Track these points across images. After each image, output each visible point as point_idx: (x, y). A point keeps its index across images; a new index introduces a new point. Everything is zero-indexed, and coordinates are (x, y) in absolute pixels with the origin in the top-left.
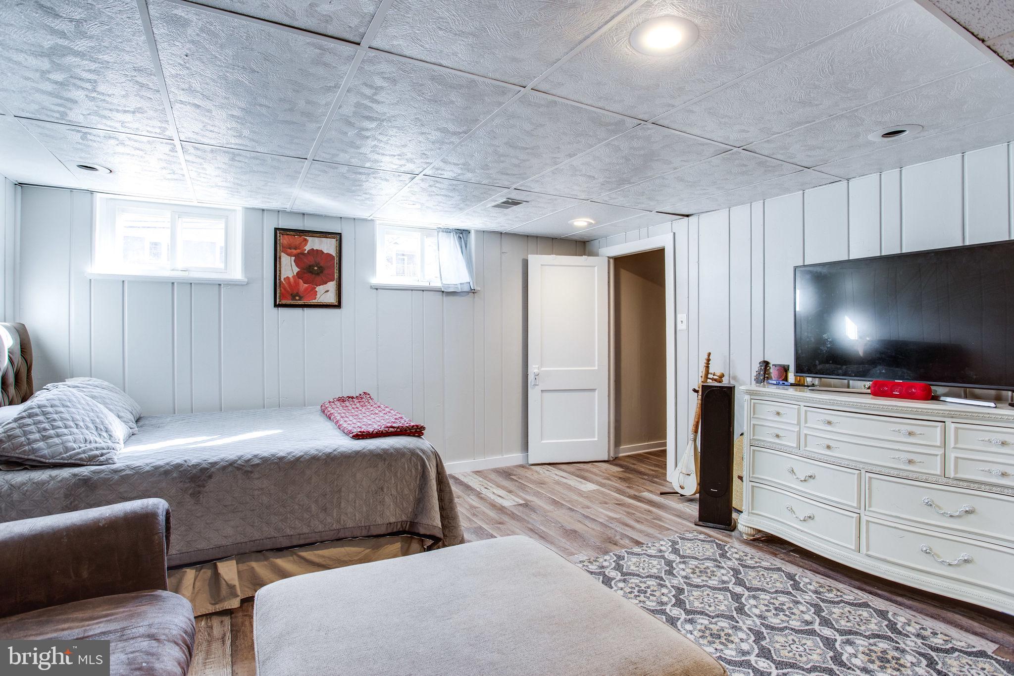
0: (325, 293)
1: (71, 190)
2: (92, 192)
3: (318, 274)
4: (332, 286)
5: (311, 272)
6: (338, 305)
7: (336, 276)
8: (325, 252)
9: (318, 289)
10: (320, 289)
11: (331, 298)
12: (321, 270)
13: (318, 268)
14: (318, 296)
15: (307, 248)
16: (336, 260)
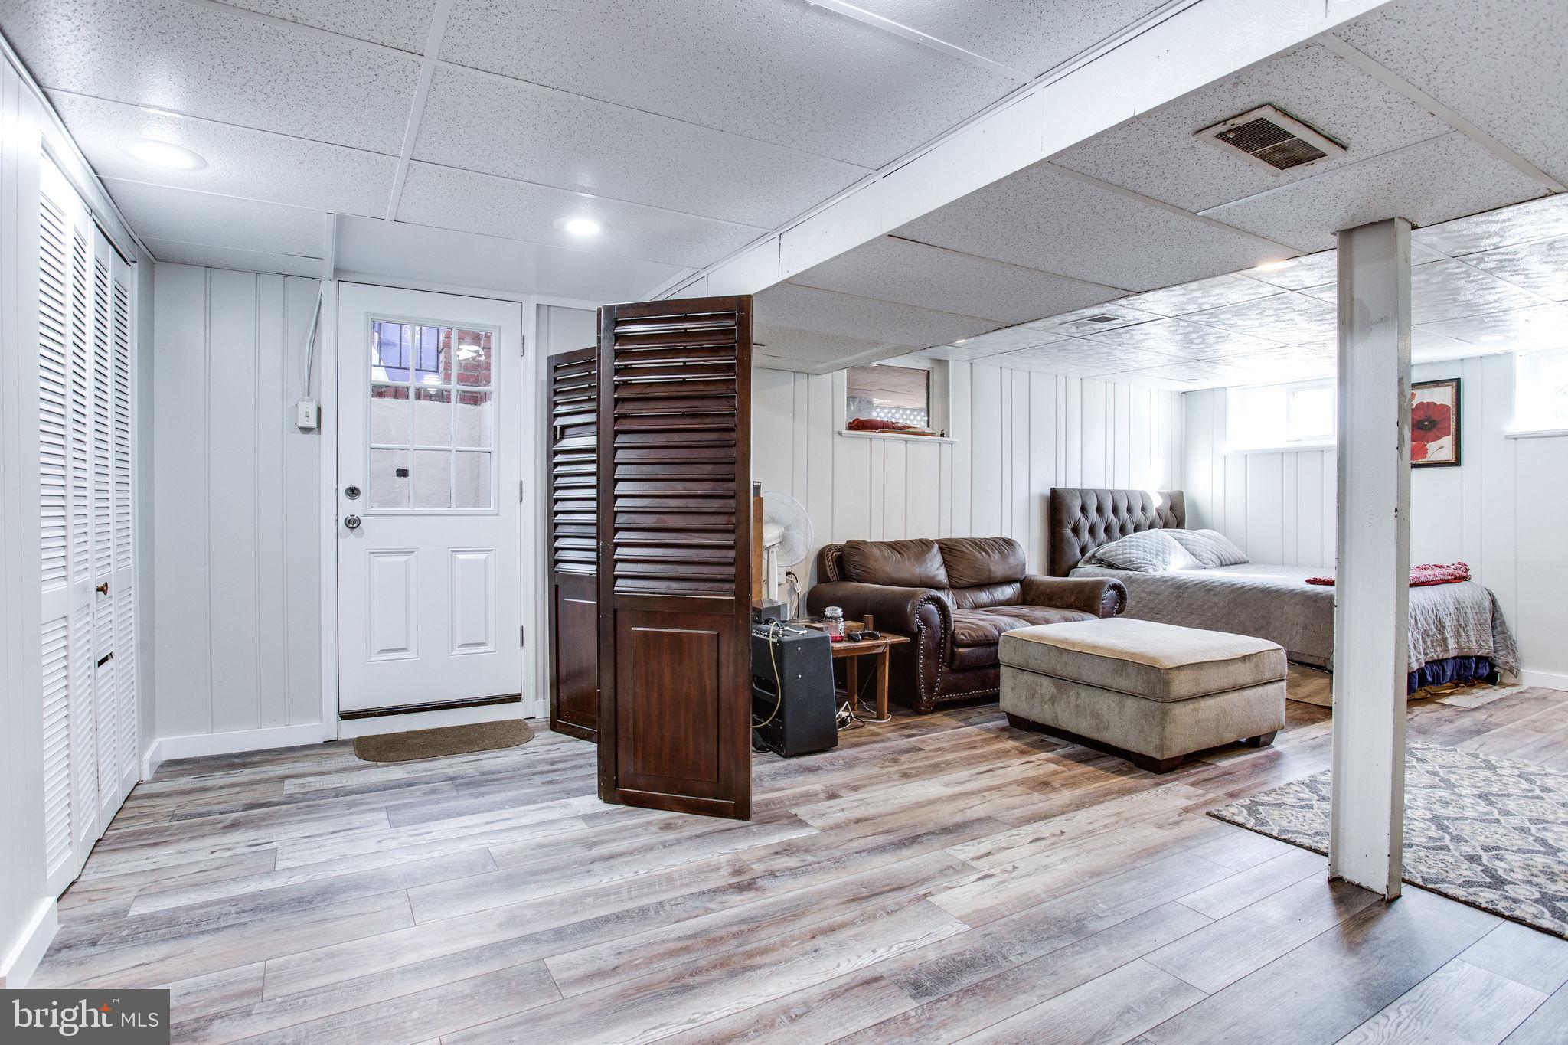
0: (1440, 448)
1: (1213, 390)
2: (1225, 388)
3: (1430, 429)
4: (1447, 441)
5: (1419, 428)
6: (1457, 462)
7: (1453, 428)
8: (1438, 403)
9: (1429, 446)
10: (1432, 446)
11: (1447, 454)
12: (1433, 424)
13: (1430, 422)
14: (1429, 454)
15: (1415, 402)
16: (1453, 410)
